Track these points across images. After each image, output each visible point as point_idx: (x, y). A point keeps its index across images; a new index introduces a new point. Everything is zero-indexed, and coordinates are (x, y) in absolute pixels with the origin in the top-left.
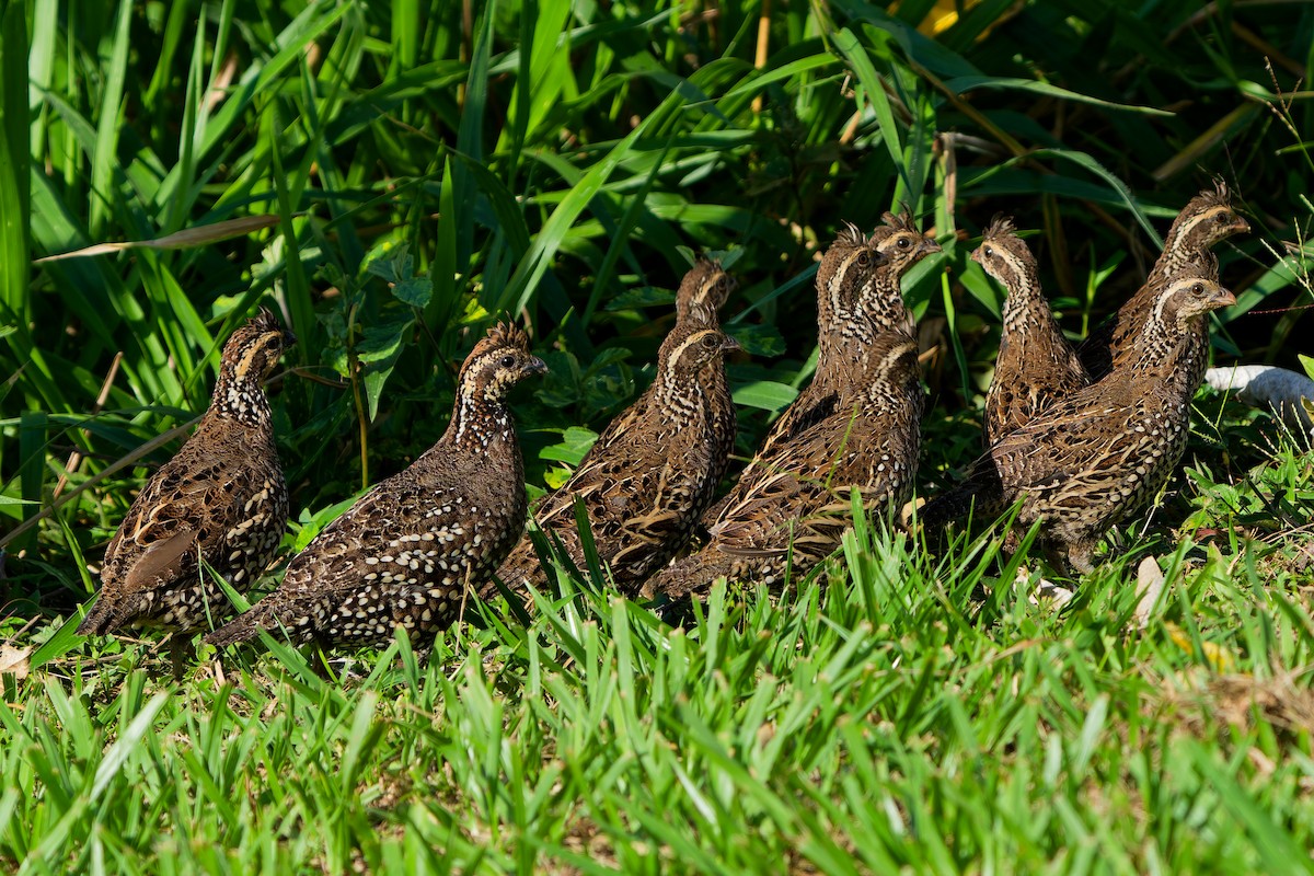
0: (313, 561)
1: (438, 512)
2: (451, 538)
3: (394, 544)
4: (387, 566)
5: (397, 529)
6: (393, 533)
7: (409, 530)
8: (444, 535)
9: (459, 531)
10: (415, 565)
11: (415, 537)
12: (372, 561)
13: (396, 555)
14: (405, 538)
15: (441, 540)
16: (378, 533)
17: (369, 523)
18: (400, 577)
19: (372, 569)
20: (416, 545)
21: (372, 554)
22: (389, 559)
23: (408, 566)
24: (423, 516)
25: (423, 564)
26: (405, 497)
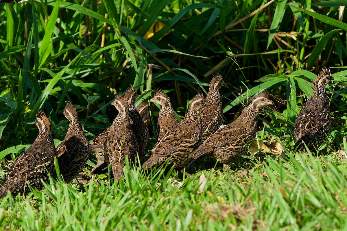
0: (16, 174)
1: (44, 159)
2: (48, 164)
3: (36, 168)
4: (35, 173)
5: (36, 164)
6: (35, 165)
7: (39, 164)
8: (47, 164)
9: (49, 162)
10: (41, 172)
11: (41, 165)
12: (31, 173)
13: (37, 170)
14: (38, 166)
15: (46, 165)
16: (31, 165)
17: (28, 163)
18: (38, 176)
19: (32, 175)
20: (41, 167)
21: (31, 171)
22: (35, 171)
23: (40, 172)
24: (41, 160)
25: (43, 171)
26: (35, 156)
